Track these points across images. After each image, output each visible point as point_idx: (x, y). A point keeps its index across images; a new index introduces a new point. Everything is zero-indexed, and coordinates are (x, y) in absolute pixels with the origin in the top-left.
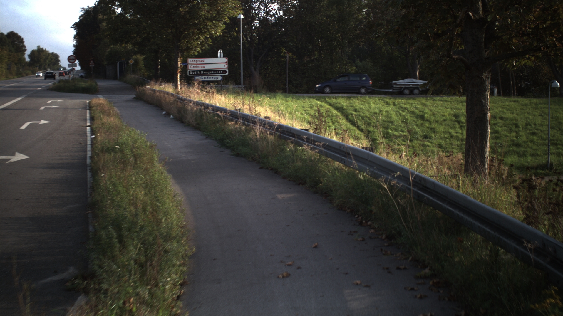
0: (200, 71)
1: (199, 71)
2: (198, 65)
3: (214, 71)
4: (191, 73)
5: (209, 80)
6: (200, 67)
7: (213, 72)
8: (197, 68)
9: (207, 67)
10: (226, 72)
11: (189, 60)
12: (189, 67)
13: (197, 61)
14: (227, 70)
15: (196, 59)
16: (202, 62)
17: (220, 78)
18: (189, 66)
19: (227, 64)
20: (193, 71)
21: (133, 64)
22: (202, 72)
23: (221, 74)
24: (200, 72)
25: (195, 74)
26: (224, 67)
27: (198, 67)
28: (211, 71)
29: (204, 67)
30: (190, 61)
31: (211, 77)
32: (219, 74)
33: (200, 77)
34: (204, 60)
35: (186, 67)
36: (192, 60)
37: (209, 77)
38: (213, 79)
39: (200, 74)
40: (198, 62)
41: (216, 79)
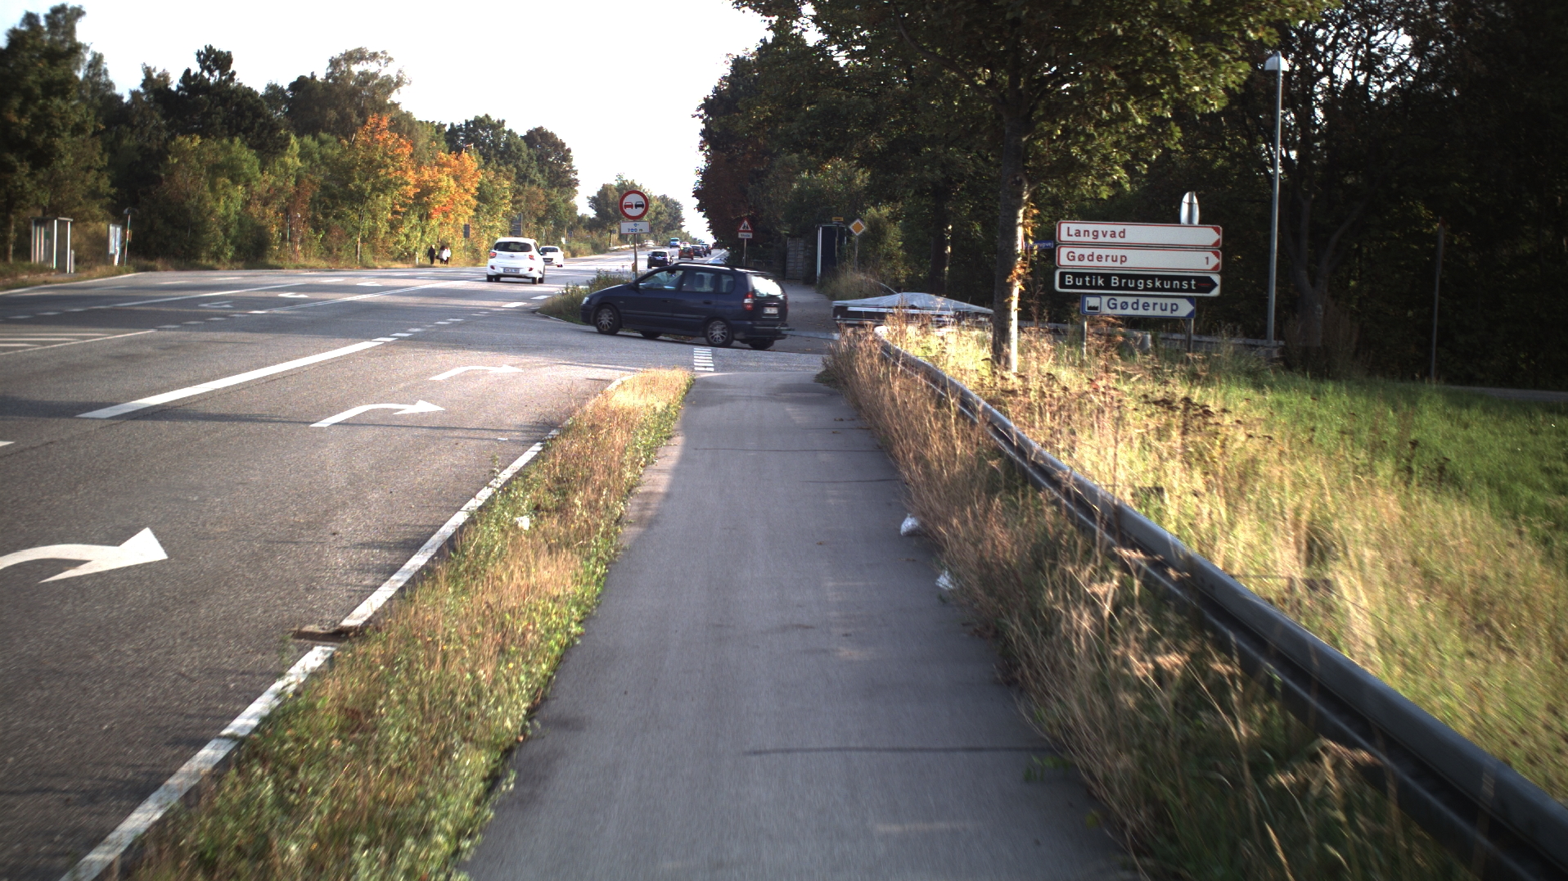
0: (1107, 277)
1: (1103, 275)
2: (1097, 252)
3: (1162, 278)
4: (1069, 280)
5: (1141, 312)
6: (1106, 261)
7: (1158, 284)
8: (1096, 263)
9: (1137, 261)
10: (1213, 285)
11: (1064, 227)
12: (1063, 257)
13: (1096, 234)
14: (1216, 278)
15: (1091, 227)
16: (1118, 240)
17: (1185, 308)
18: (1064, 251)
19: (1216, 254)
20: (1076, 275)
21: (864, 238)
22: (1115, 281)
23: (1189, 290)
24: (1105, 281)
25: (1084, 287)
26: (1204, 263)
27: (1099, 258)
28: (1152, 277)
29: (1124, 259)
30: (1068, 230)
31: (1151, 301)
32: (1181, 290)
33: (1105, 299)
34: (1124, 232)
35: (1050, 255)
36: (1074, 227)
37: (1142, 300)
38: (1158, 312)
39: (1107, 286)
40: (1101, 239)
41: (1168, 313)
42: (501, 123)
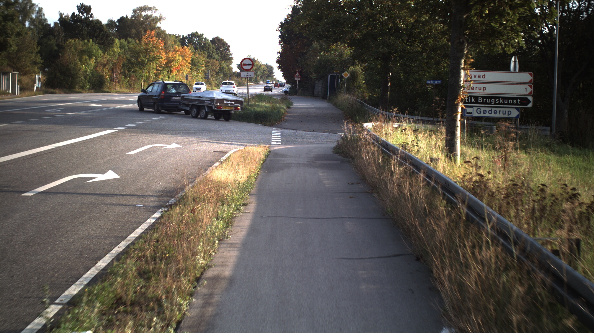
0: (476, 98)
3: (503, 98)
5: (493, 115)
6: (476, 89)
7: (501, 101)
8: (471, 91)
9: (491, 90)
10: (529, 102)
14: (531, 98)
16: (482, 79)
17: (515, 113)
19: (530, 87)
21: (348, 79)
22: (480, 100)
23: (517, 104)
26: (524, 91)
27: (472, 88)
28: (499, 98)
29: (485, 89)
31: (498, 109)
32: (513, 104)
33: (475, 109)
34: (485, 75)
37: (493, 109)
38: (501, 115)
39: (476, 102)
40: (473, 79)
41: (506, 116)
42: (202, 35)
